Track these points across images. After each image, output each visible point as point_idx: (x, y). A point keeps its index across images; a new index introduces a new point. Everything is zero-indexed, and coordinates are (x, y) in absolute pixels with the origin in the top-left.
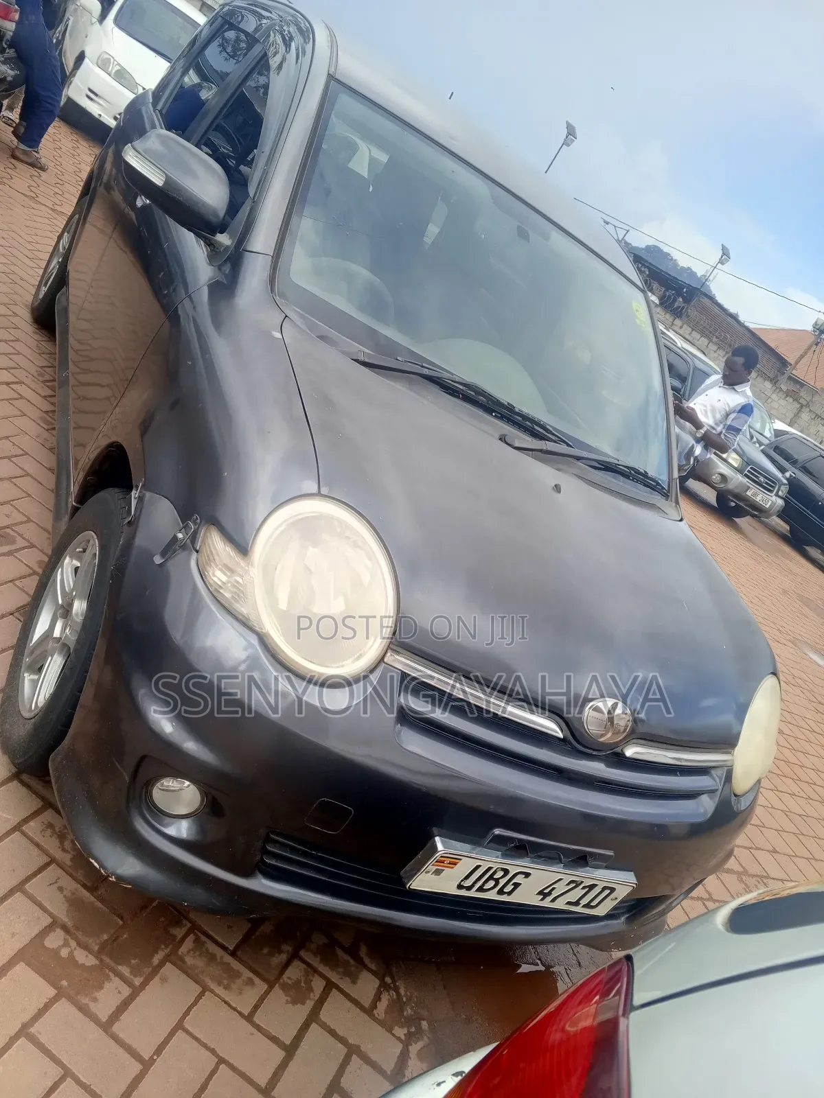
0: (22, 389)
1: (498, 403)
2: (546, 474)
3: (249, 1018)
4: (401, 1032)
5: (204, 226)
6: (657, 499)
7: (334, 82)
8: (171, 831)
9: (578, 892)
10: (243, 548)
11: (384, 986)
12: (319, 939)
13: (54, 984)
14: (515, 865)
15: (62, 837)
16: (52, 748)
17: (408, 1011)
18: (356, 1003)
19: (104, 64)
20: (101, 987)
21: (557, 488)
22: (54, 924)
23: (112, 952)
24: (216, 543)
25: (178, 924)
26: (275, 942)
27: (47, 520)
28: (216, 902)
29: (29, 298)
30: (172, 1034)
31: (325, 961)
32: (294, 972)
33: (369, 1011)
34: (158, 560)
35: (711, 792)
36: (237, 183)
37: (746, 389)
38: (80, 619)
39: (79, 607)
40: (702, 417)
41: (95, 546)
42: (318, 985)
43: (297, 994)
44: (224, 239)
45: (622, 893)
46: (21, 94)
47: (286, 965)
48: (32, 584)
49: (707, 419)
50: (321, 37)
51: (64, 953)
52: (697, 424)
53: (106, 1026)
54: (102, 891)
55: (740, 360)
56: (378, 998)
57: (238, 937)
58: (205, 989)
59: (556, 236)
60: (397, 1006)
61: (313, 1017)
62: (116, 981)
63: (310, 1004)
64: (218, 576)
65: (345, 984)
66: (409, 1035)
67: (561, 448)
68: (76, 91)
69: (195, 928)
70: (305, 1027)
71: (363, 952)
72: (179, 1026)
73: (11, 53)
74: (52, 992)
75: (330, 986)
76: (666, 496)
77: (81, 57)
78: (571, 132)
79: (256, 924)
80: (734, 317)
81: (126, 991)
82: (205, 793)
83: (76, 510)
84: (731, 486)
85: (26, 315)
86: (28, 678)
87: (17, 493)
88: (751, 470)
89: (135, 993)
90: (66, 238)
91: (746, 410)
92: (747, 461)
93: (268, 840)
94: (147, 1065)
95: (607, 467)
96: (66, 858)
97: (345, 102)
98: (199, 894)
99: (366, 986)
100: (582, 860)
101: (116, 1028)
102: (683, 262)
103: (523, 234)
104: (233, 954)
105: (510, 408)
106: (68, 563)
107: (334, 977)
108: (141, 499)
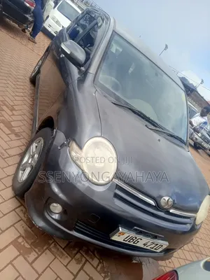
0: (26, 98)
1: (146, 116)
2: (157, 136)
3: (66, 266)
4: (103, 275)
5: (78, 64)
6: (183, 145)
7: (114, 33)
8: (54, 217)
9: (153, 245)
10: (81, 148)
11: (100, 262)
12: (85, 248)
13: (19, 251)
14: (139, 237)
15: (24, 214)
16: (26, 191)
17: (106, 270)
18: (93, 266)
19: (53, 19)
20: (30, 254)
21: (159, 140)
22: (21, 236)
23: (34, 245)
24: (74, 146)
25: (51, 240)
26: (74, 247)
27: (30, 133)
28: (62, 236)
29: (29, 75)
30: (46, 268)
31: (86, 254)
32: (78, 256)
33: (96, 269)
34: (59, 148)
35: (190, 224)
36: (88, 55)
37: (206, 118)
38: (36, 159)
39: (36, 156)
40: (194, 124)
41: (42, 142)
42: (84, 260)
43: (78, 262)
44: (83, 69)
45: (164, 247)
46: (33, 24)
47: (76, 254)
48: (24, 148)
49: (195, 124)
50: (112, 21)
51: (22, 243)
52: (192, 125)
53: (31, 264)
54: (33, 229)
55: (205, 110)
56: (98, 265)
57: (65, 245)
58: (56, 257)
59: (165, 76)
60: (103, 268)
61: (82, 268)
62: (34, 253)
63: (81, 265)
64: (73, 154)
65: (90, 260)
66: (105, 276)
67: (161, 130)
68: (46, 25)
69: (55, 241)
70: (80, 271)
71: (96, 253)
72: (48, 266)
73: (32, 14)
74: (19, 253)
75: (87, 260)
76: (185, 145)
77: (48, 17)
78: (167, 47)
79: (70, 242)
80: (202, 97)
81: (37, 256)
82: (63, 208)
83: (38, 131)
84: (198, 141)
85: (28, 79)
86: (21, 172)
87: (22, 124)
88: (204, 138)
89: (39, 256)
90: (41, 62)
91: (205, 123)
92: (203, 135)
93: (77, 222)
94: (40, 275)
95: (171, 136)
96: (25, 219)
97: (116, 37)
98: (58, 234)
99: (96, 262)
100: (156, 237)
101: (33, 265)
102: (191, 82)
103: (156, 75)
104: (63, 249)
105: (149, 118)
106: (34, 145)
107: (88, 258)
108: (56, 132)
